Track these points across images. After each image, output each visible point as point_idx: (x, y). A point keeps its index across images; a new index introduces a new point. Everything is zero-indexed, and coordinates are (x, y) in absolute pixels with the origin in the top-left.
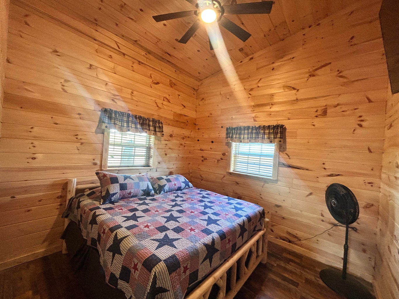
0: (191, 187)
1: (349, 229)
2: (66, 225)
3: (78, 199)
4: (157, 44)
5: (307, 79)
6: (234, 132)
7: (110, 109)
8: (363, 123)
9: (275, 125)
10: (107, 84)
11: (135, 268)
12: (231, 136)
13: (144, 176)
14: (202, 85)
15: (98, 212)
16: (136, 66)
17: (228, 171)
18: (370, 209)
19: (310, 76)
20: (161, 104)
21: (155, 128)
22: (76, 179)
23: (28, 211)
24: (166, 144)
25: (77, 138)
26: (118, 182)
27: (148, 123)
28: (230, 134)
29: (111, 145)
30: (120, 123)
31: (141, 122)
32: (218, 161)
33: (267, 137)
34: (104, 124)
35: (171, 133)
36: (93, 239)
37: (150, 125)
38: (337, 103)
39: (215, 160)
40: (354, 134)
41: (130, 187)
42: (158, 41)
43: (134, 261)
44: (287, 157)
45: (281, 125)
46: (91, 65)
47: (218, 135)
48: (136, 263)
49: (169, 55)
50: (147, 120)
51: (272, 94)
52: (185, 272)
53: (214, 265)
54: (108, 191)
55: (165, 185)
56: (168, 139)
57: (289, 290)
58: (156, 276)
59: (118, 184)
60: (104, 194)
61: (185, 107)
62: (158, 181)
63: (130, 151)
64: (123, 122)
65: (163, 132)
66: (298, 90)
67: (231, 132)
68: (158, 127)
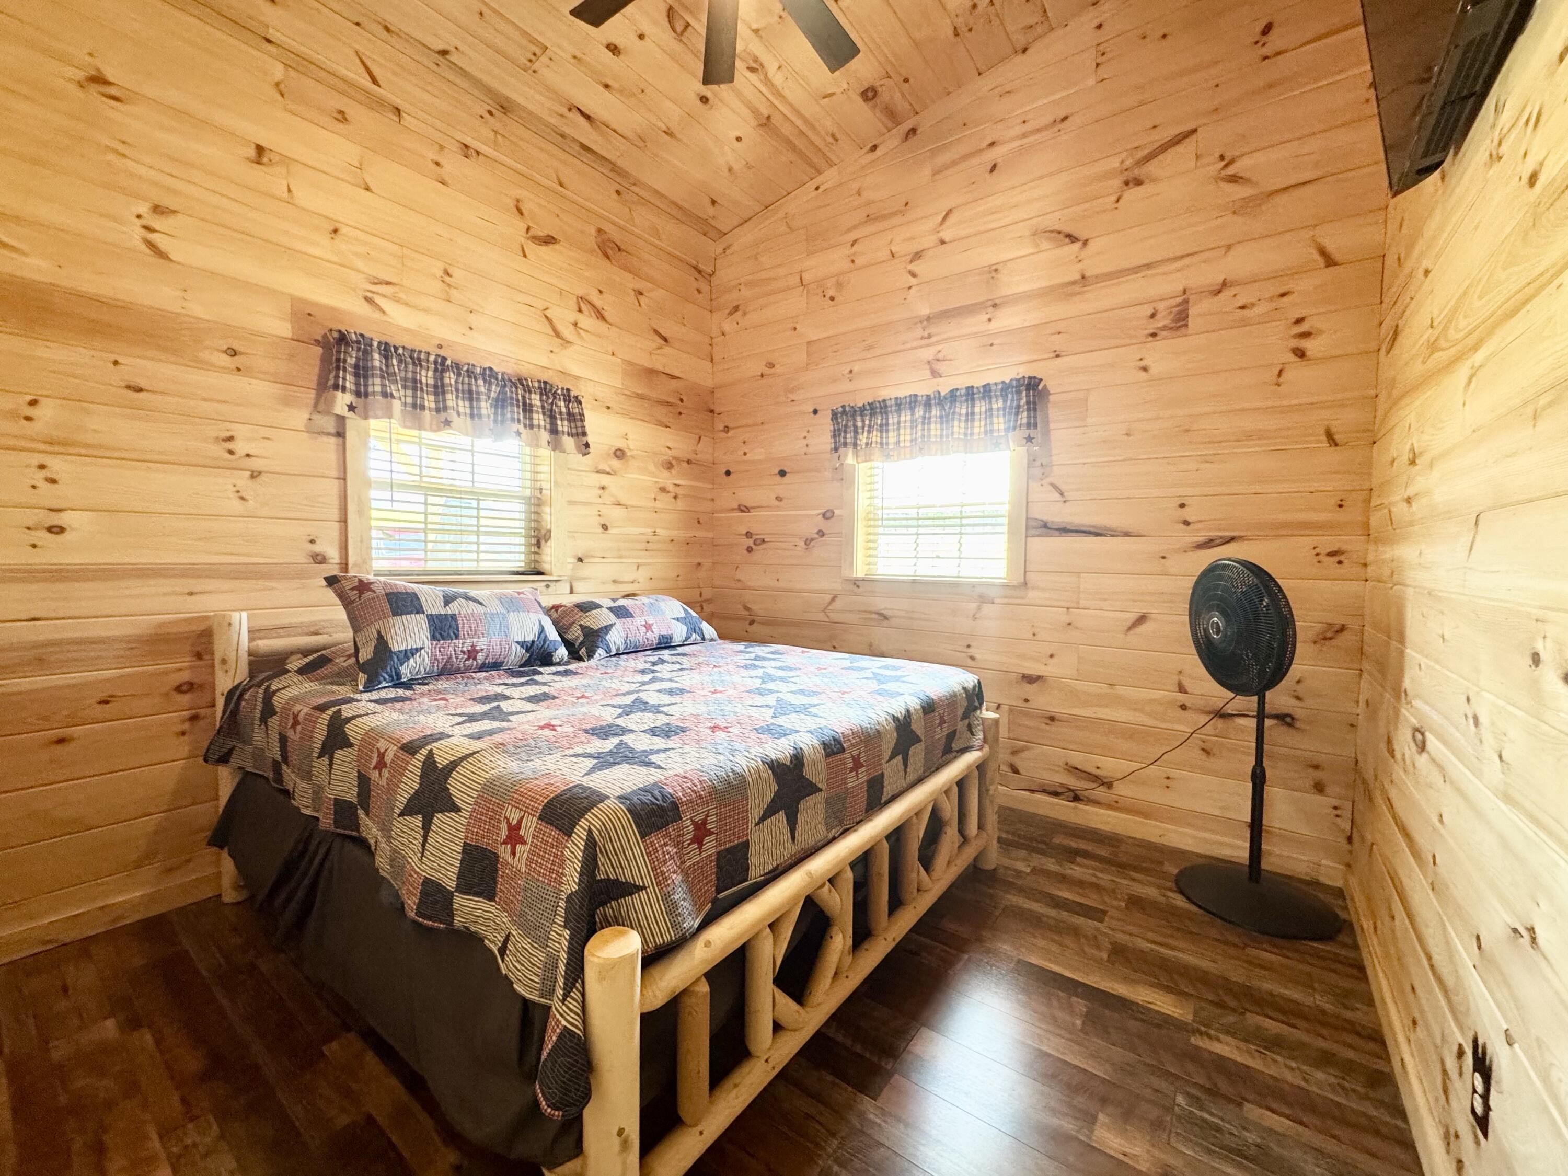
0: (712, 640)
1: (1268, 723)
2: (225, 792)
3: (263, 687)
4: (535, 67)
5: (1114, 198)
6: (859, 424)
7: (362, 335)
8: (1308, 345)
9: (1007, 381)
10: (335, 231)
11: (514, 837)
12: (849, 440)
13: (522, 596)
14: (728, 252)
15: (347, 711)
16: (453, 164)
17: (846, 573)
18: (1333, 642)
19: (1127, 183)
20: (572, 327)
21: (552, 417)
22: (244, 615)
23: (61, 741)
24: (603, 488)
25: (231, 452)
26: (419, 610)
27: (524, 397)
28: (845, 432)
29: (381, 485)
30: (409, 393)
31: (493, 395)
32: (808, 542)
33: (982, 429)
34: (339, 394)
35: (621, 444)
36: (338, 802)
37: (531, 405)
38: (1220, 279)
39: (797, 540)
40: (1279, 385)
41: (470, 627)
42: (535, 54)
43: (506, 818)
44: (1056, 496)
45: (1030, 378)
46: (260, 149)
47: (805, 442)
48: (515, 822)
49: (588, 117)
50: (517, 388)
51: (994, 267)
52: (698, 840)
53: (806, 836)
54: (382, 643)
55: (607, 628)
56: (610, 466)
57: (1075, 932)
58: (594, 839)
59: (421, 618)
60: (366, 654)
61: (666, 340)
62: (581, 614)
63: (459, 512)
64: (422, 390)
65: (584, 434)
66: (1085, 243)
67: (851, 424)
68: (565, 416)
